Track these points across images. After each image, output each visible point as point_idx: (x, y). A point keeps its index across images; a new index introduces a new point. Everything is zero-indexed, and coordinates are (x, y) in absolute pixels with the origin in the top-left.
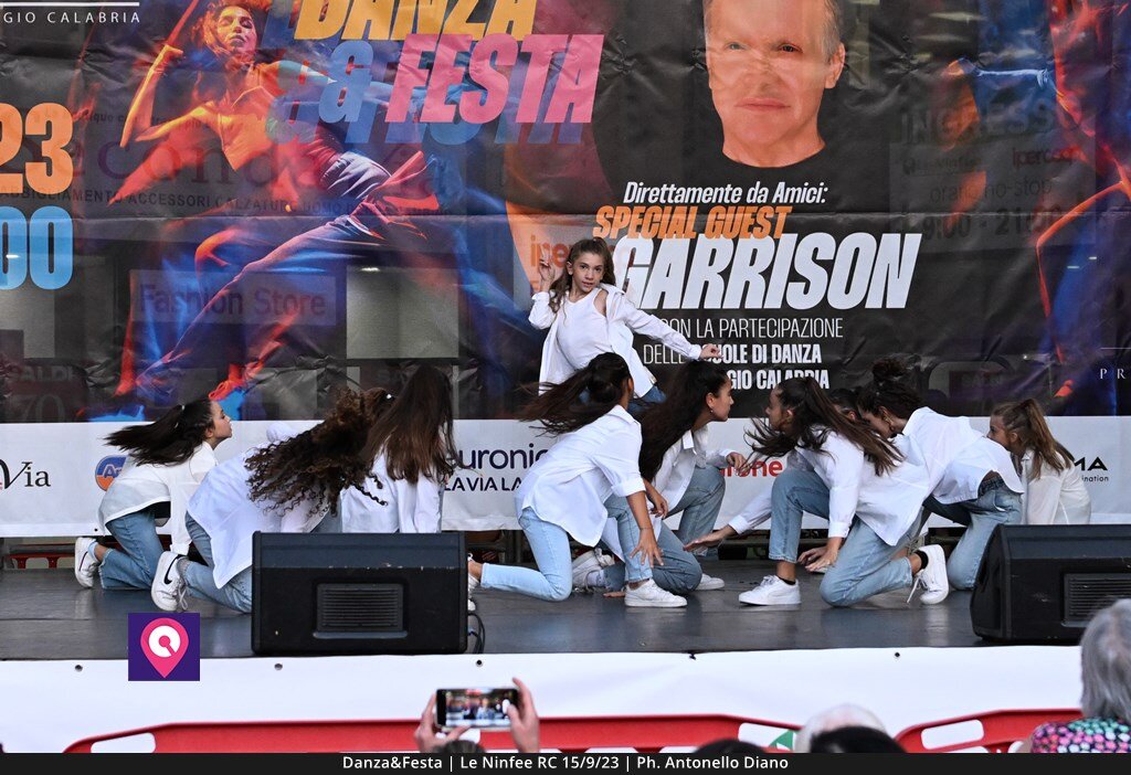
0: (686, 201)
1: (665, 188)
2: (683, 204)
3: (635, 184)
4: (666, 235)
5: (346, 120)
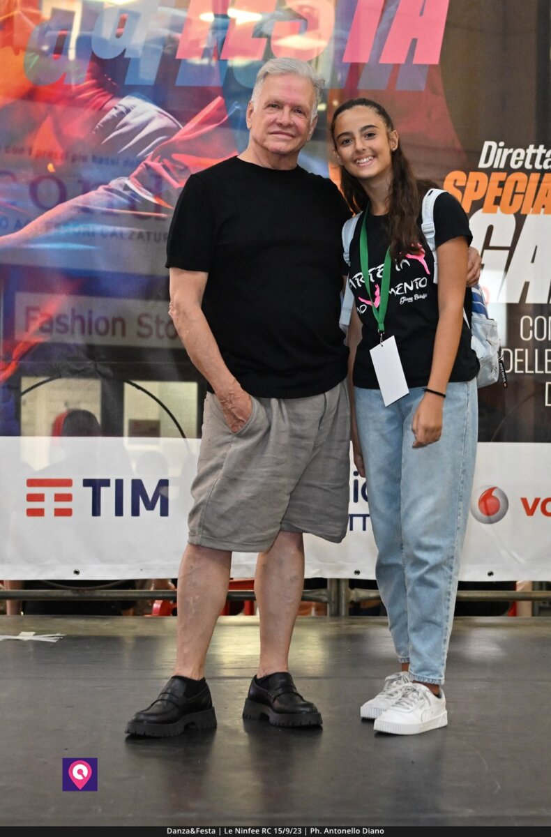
1: (531, 150)
3: (494, 144)
4: (532, 209)
5: (127, 56)
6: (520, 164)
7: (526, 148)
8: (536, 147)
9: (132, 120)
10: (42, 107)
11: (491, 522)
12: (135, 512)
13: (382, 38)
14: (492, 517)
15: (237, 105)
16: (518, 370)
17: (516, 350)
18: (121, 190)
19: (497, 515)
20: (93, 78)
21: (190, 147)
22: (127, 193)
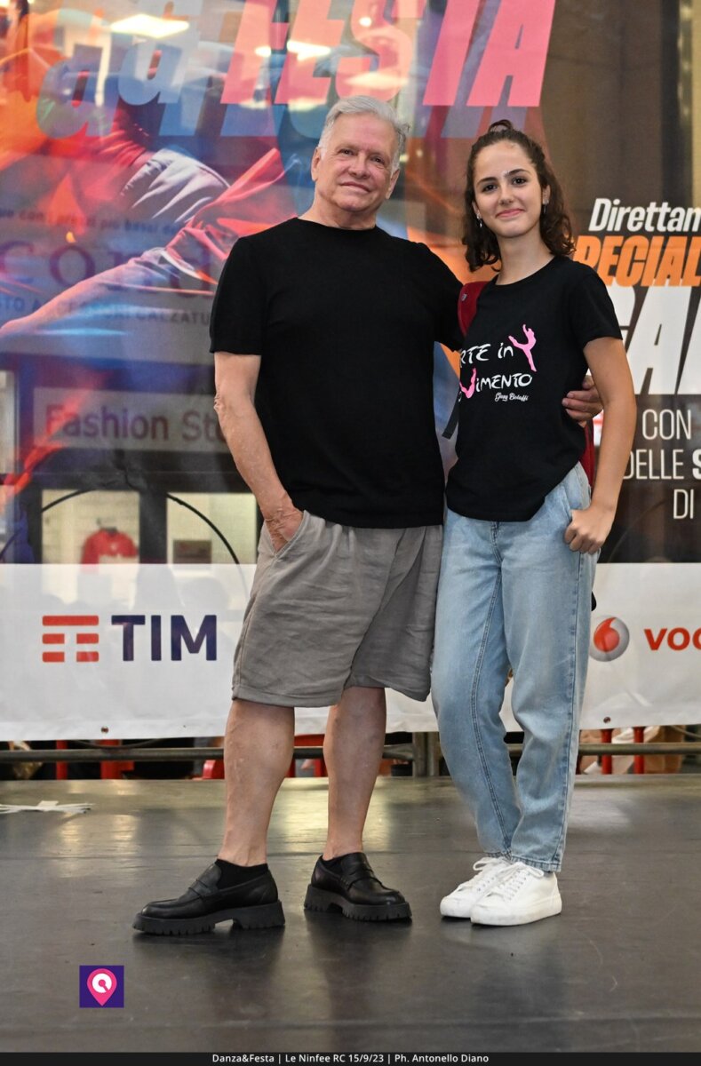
0: (686, 229)
1: (653, 208)
2: (681, 234)
3: (607, 202)
4: (654, 280)
5: (161, 101)
6: (639, 226)
7: (646, 206)
8: (659, 205)
9: (169, 178)
10: (58, 163)
11: (609, 659)
12: (176, 655)
13: (470, 77)
14: (611, 653)
15: (296, 158)
16: (641, 474)
17: (638, 452)
18: (156, 262)
19: (616, 649)
20: (121, 128)
21: (239, 209)
22: (163, 266)
